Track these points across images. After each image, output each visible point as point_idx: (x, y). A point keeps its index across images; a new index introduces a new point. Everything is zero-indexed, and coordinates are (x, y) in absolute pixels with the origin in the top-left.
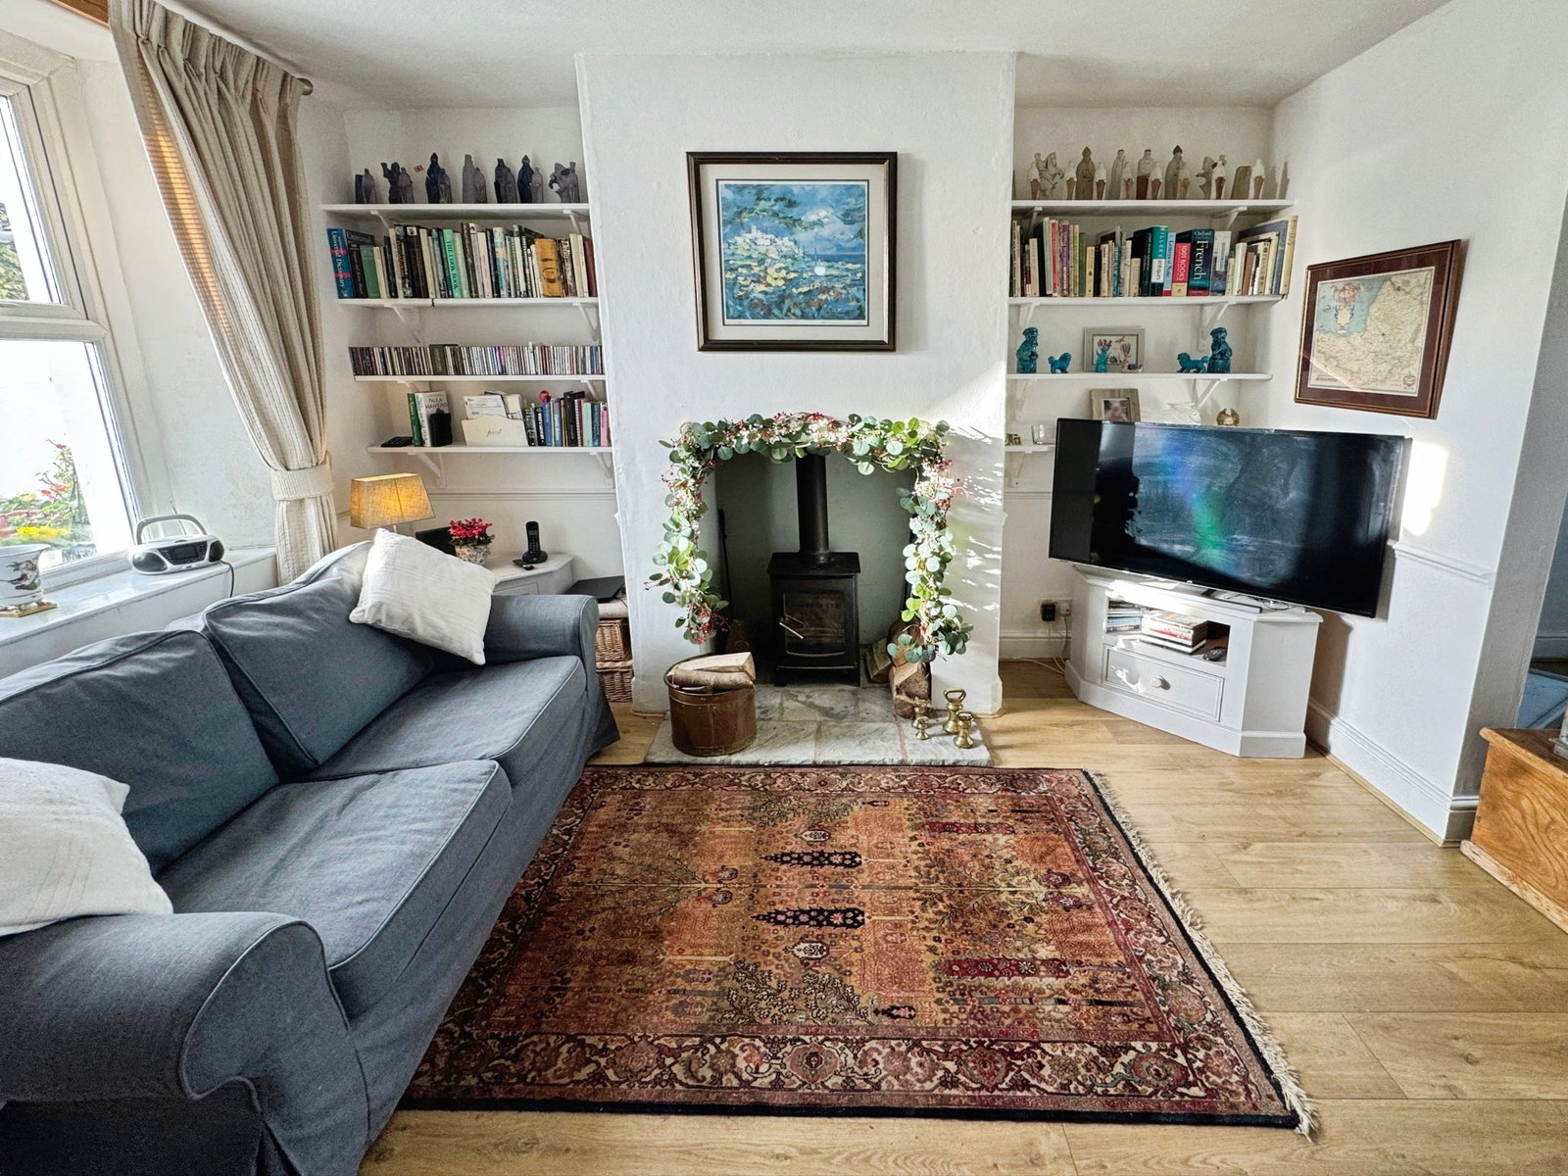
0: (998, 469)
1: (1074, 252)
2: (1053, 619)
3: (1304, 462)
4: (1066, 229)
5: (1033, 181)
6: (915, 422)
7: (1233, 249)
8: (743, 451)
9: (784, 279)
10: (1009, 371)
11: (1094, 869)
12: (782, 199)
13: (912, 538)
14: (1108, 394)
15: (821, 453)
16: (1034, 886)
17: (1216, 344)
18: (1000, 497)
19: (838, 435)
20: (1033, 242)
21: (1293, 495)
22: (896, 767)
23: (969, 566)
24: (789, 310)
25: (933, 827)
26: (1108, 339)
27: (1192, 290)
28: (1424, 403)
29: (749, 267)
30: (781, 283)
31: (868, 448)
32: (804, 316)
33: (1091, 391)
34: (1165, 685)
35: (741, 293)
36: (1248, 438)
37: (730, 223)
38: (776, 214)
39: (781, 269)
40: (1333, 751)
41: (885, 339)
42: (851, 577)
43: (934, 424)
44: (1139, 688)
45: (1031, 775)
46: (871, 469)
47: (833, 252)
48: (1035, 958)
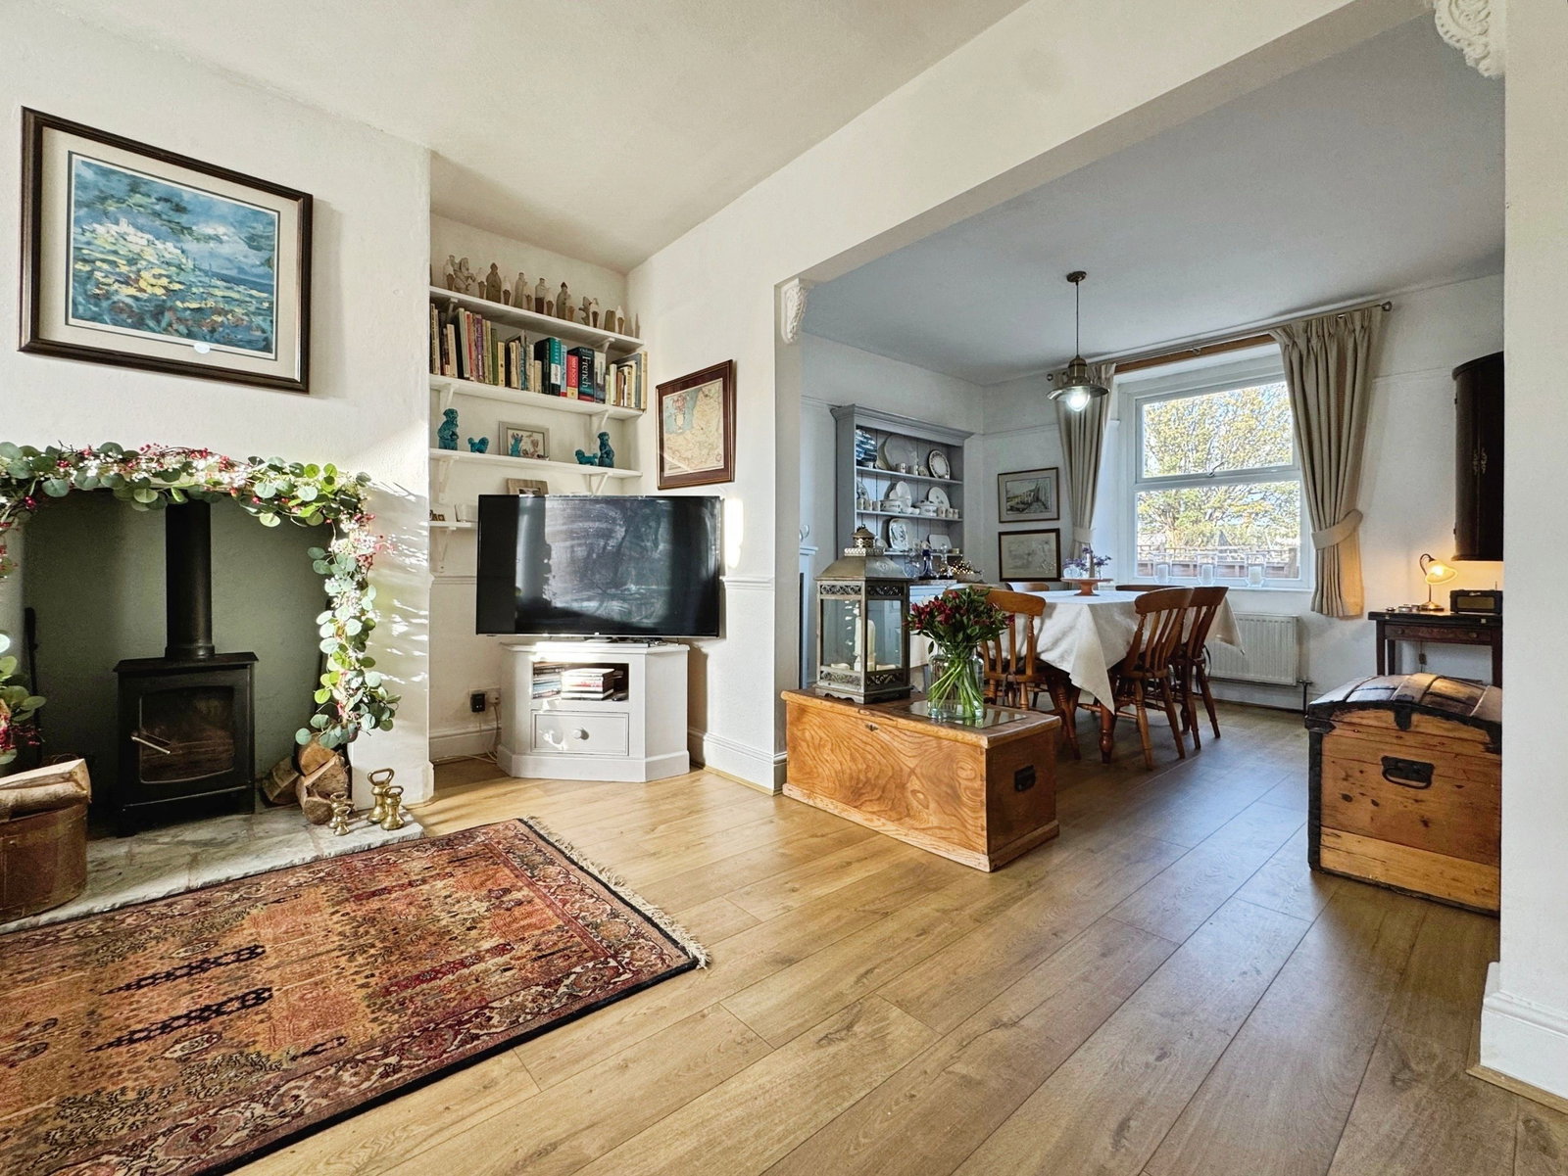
0: (422, 528)
1: (487, 344)
2: (482, 709)
3: (665, 520)
4: (479, 322)
5: (449, 275)
6: (330, 468)
7: (608, 368)
8: (87, 487)
9: (165, 288)
10: (432, 446)
11: (534, 877)
12: (167, 200)
13: (328, 604)
14: (522, 484)
15: (208, 499)
16: (476, 905)
17: (603, 445)
18: (426, 557)
19: (233, 475)
20: (450, 329)
21: (661, 547)
22: (307, 866)
23: (395, 633)
24: (170, 325)
25: (358, 898)
26: (520, 433)
27: (582, 395)
28: (725, 474)
29: (113, 263)
30: (160, 291)
31: (275, 492)
32: (190, 335)
33: (507, 480)
34: (585, 736)
35: (98, 291)
36: (628, 505)
37: (88, 206)
38: (157, 214)
39: (160, 276)
40: (707, 763)
41: (297, 377)
42: (244, 667)
43: (354, 475)
44: (563, 746)
45: (468, 835)
46: (277, 521)
47: (233, 273)
48: (479, 952)
